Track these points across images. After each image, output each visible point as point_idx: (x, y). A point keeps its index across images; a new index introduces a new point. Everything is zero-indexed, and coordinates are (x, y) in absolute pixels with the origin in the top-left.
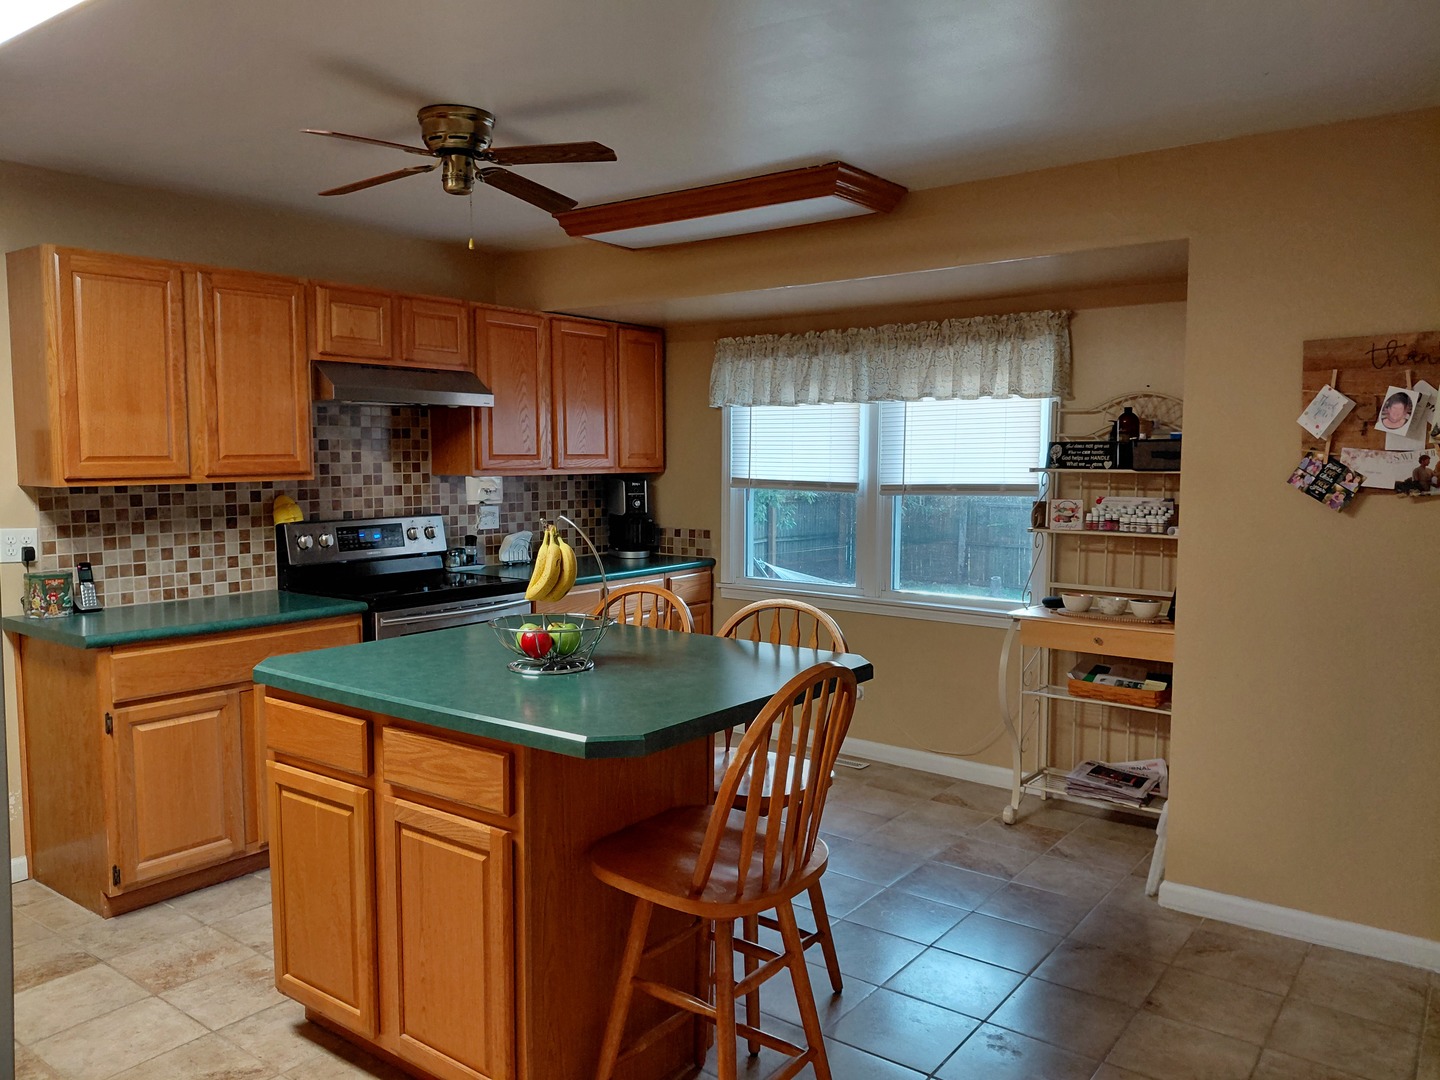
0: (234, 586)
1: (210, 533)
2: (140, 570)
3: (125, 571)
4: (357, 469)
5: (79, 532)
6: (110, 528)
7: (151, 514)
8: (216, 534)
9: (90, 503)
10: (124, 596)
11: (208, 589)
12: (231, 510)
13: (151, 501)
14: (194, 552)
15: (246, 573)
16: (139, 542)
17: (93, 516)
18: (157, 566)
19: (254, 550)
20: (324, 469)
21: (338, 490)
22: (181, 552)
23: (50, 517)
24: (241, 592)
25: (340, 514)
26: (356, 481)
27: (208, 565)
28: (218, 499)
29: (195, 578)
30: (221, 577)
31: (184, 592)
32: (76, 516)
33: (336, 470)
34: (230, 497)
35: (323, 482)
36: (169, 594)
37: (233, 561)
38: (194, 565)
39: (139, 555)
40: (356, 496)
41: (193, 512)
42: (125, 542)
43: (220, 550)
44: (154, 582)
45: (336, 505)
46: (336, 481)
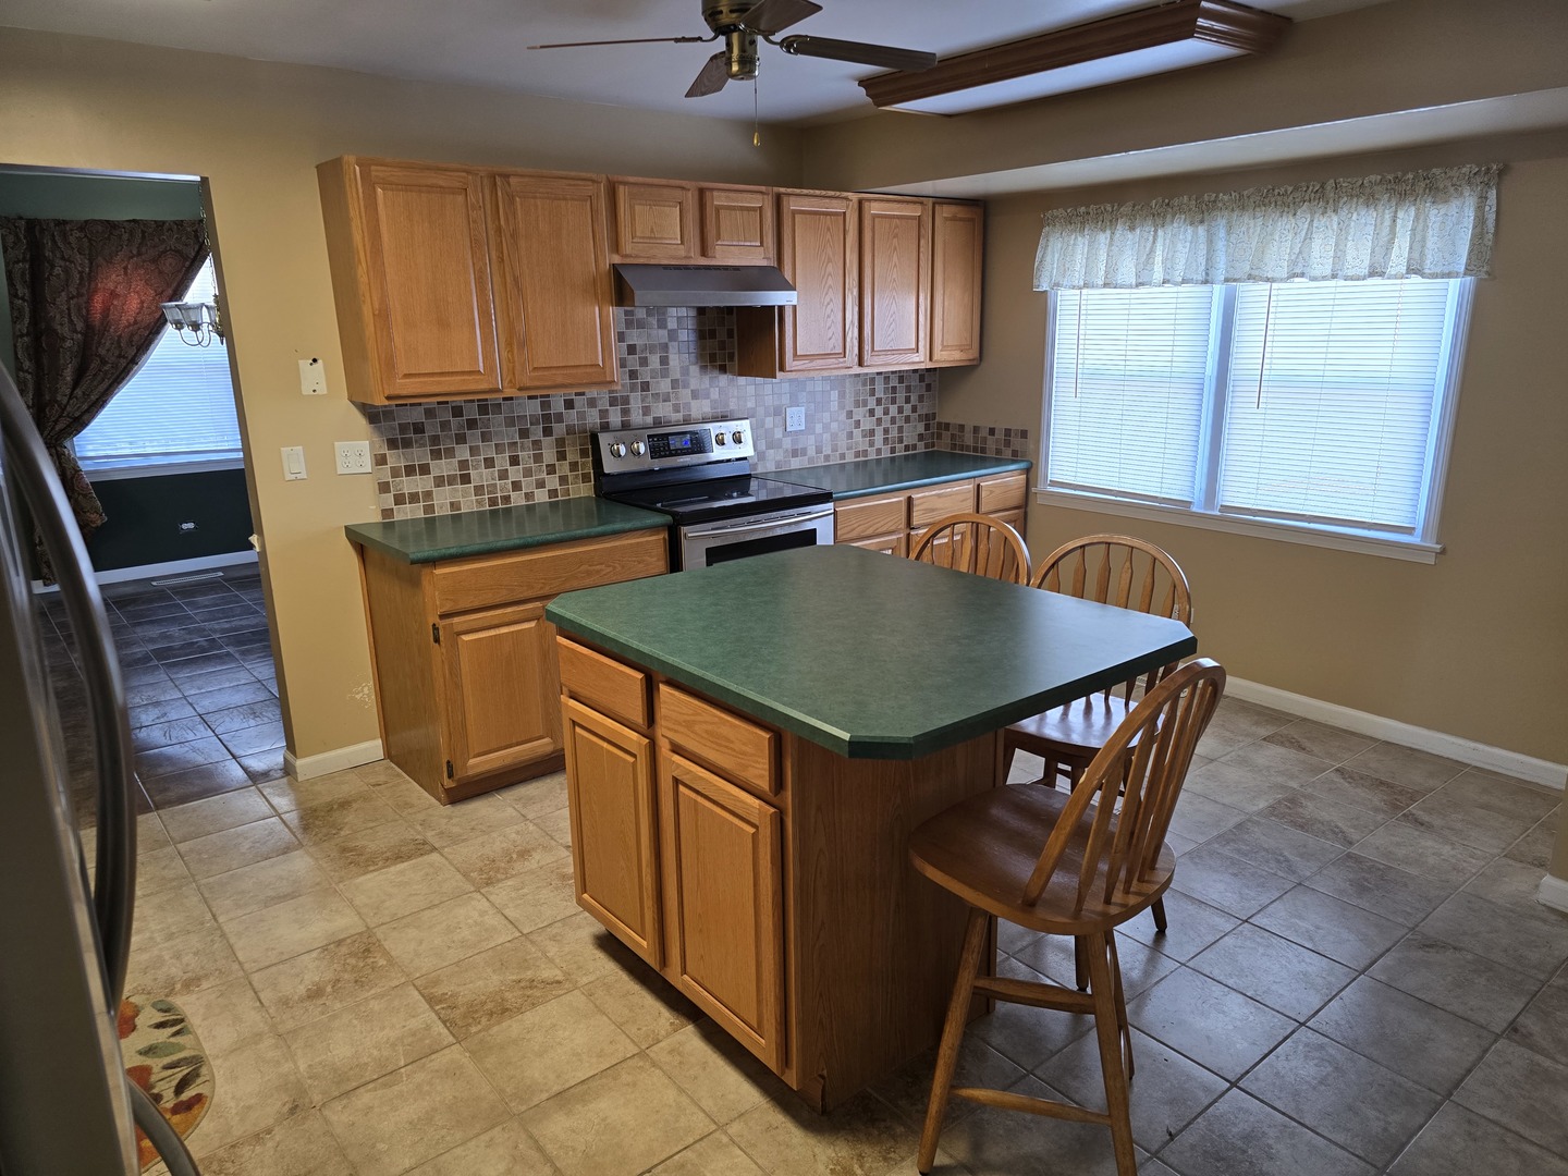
0: (553, 493)
1: (528, 442)
2: (466, 479)
3: (451, 480)
4: (665, 374)
5: (407, 444)
6: (435, 440)
7: (472, 424)
8: (534, 442)
9: (417, 416)
10: (452, 504)
11: (529, 496)
12: (547, 418)
13: (472, 412)
14: (514, 461)
15: (563, 480)
16: (463, 452)
17: (419, 429)
18: (481, 475)
19: (570, 457)
20: (633, 374)
21: (647, 396)
22: (502, 461)
23: (380, 431)
24: (560, 498)
25: (649, 420)
26: (664, 386)
27: (528, 473)
28: (534, 408)
29: (516, 486)
30: (541, 484)
31: (507, 499)
32: (403, 428)
33: (645, 375)
34: (545, 405)
35: (633, 388)
36: (493, 502)
37: (551, 470)
38: (515, 473)
39: (463, 464)
40: (664, 401)
41: (510, 422)
42: (450, 453)
43: (538, 458)
44: (479, 490)
45: (646, 411)
46: (645, 387)
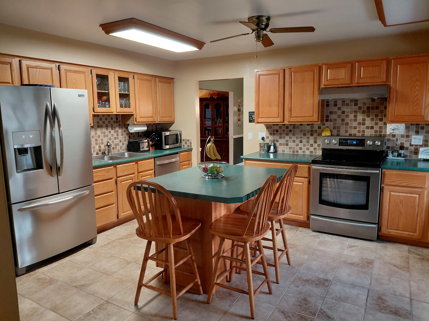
0: (311, 152)
1: (306, 137)
2: (287, 145)
3: (283, 145)
4: (355, 120)
5: (274, 134)
6: (281, 134)
7: (290, 131)
8: (307, 137)
9: (277, 128)
10: (283, 150)
11: (304, 152)
12: (312, 131)
13: (291, 128)
14: (301, 142)
15: (315, 149)
16: (287, 138)
17: (277, 131)
18: (291, 144)
19: (318, 143)
20: (343, 120)
21: (347, 127)
22: (297, 141)
23: (268, 131)
24: (313, 154)
25: (347, 134)
26: (355, 124)
27: (304, 145)
28: (309, 128)
29: (301, 149)
30: (308, 149)
31: (297, 152)
32: (274, 131)
33: (347, 120)
34: (312, 127)
35: (342, 124)
36: (294, 152)
37: (312, 145)
38: (301, 145)
39: (287, 141)
40: (354, 129)
41: (301, 131)
42: (284, 138)
43: (308, 142)
44: (290, 148)
45: (346, 131)
46: (347, 124)
